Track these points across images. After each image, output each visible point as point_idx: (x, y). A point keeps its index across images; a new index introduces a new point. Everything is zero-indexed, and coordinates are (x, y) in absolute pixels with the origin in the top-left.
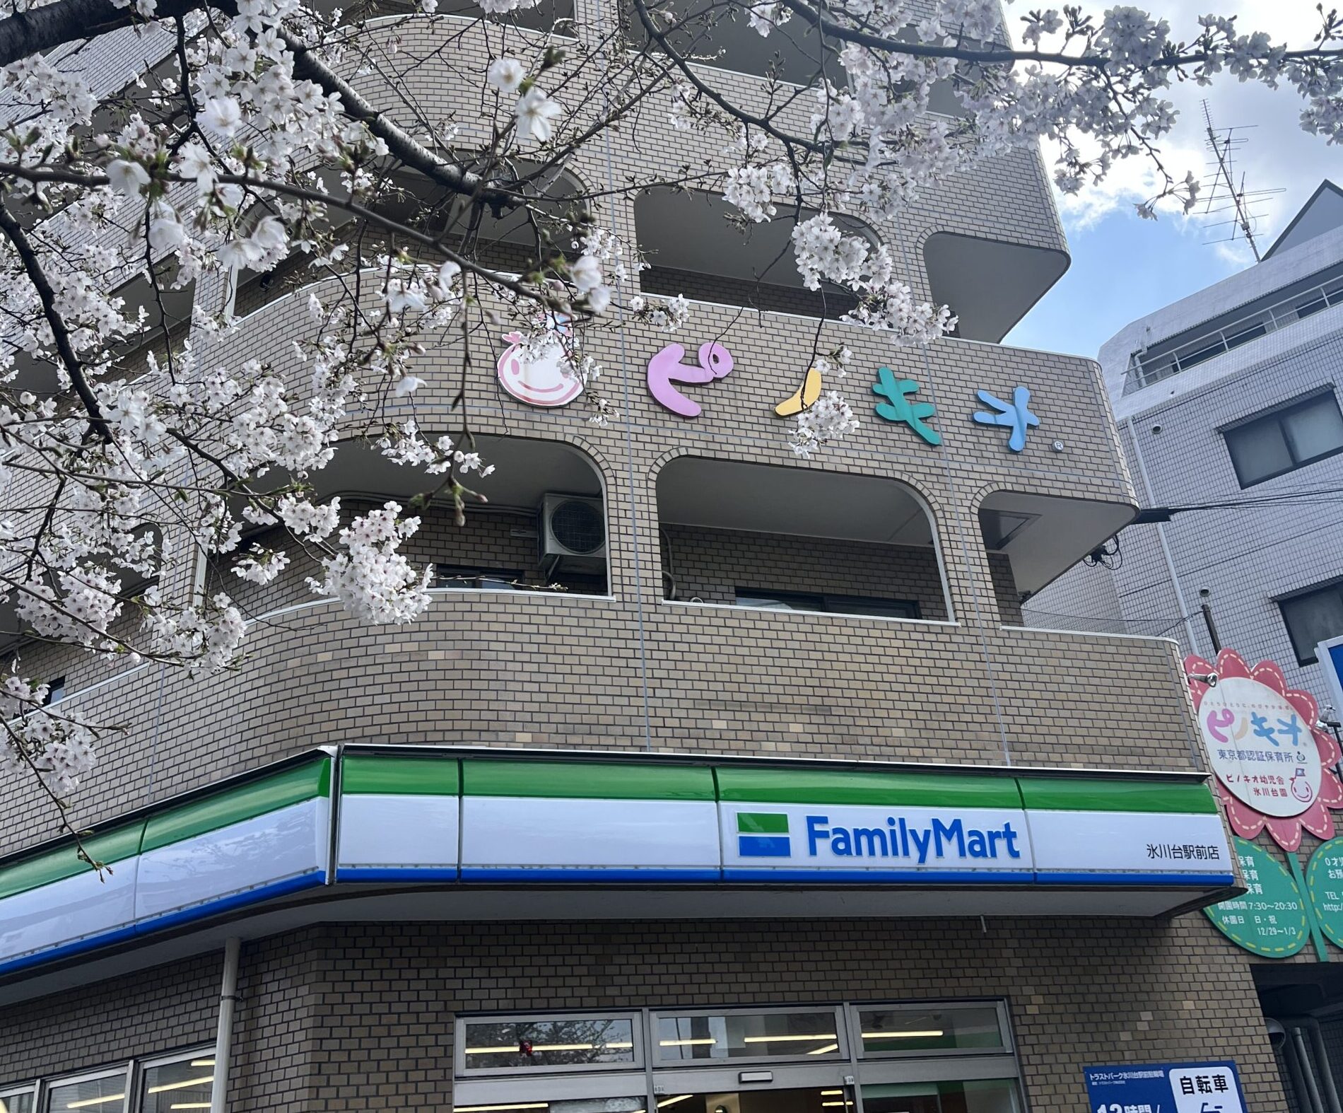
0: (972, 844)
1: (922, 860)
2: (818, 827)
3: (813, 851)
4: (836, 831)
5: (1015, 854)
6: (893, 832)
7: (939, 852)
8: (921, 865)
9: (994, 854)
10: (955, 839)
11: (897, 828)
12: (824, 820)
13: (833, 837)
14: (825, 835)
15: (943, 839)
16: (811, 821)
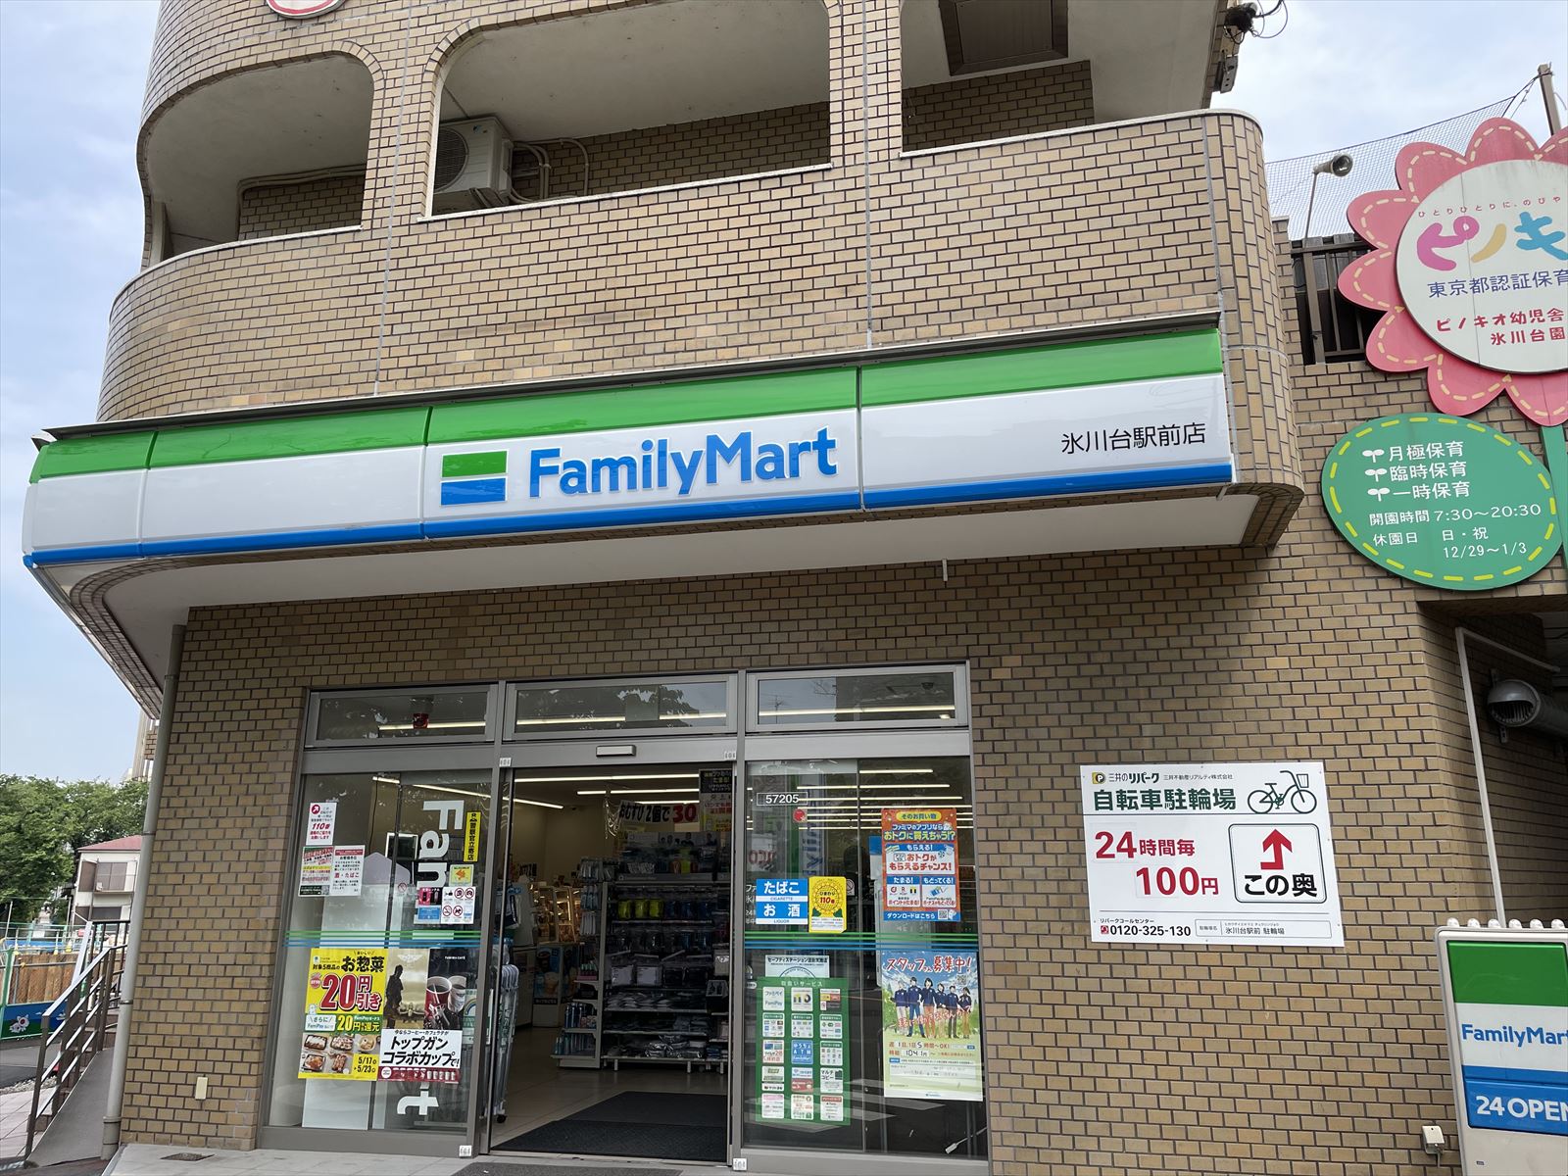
0: (761, 464)
1: (684, 490)
2: (544, 463)
3: (534, 492)
4: (567, 465)
5: (827, 470)
6: (647, 460)
7: (711, 478)
8: (684, 497)
9: (795, 473)
10: (737, 461)
11: (654, 454)
12: (555, 453)
13: (562, 473)
14: (554, 470)
15: (720, 461)
16: (536, 456)
